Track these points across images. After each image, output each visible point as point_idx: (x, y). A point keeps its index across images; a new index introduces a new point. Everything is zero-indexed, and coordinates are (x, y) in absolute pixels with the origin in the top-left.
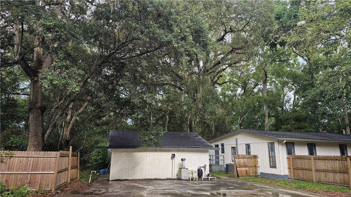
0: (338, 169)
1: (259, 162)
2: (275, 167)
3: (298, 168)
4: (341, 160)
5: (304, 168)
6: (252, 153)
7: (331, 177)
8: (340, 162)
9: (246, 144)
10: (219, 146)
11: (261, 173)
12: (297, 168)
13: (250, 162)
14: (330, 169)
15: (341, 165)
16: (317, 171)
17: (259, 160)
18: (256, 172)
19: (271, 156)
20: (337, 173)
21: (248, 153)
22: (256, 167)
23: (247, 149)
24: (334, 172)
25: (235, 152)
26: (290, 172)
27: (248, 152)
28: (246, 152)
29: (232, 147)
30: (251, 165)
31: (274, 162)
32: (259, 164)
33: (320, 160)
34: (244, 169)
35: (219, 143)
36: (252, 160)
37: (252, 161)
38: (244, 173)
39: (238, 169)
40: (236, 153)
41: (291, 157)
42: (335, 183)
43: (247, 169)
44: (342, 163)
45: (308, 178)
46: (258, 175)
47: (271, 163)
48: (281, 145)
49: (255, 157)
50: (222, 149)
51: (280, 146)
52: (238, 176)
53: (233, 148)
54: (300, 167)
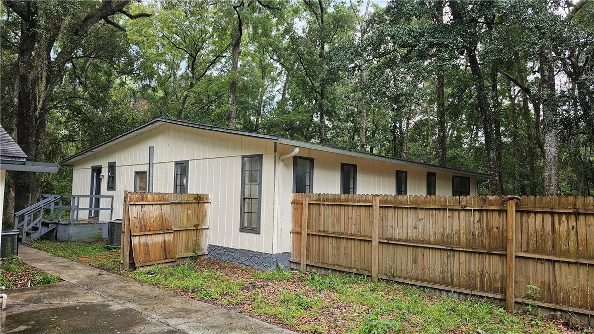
0: (463, 238)
1: (209, 214)
2: (256, 231)
3: (324, 232)
4: (481, 211)
5: (342, 234)
6: (192, 189)
7: (433, 263)
8: (474, 216)
9: (177, 163)
10: (103, 169)
11: (210, 246)
12: (319, 231)
13: (181, 217)
14: (432, 239)
15: (477, 225)
16: (387, 243)
17: (209, 208)
18: (197, 246)
19: (246, 196)
20: (457, 254)
21: (180, 187)
22: (197, 229)
23: (179, 176)
24: (448, 247)
25: (143, 186)
26: (297, 243)
27: (182, 185)
28: (176, 186)
29: (137, 173)
30: (184, 225)
31: (254, 216)
32: (209, 222)
33: (400, 211)
34: (159, 239)
35: (104, 164)
36: (188, 209)
37: (190, 211)
38: (157, 252)
39: (135, 241)
40: (145, 189)
41: (307, 199)
42: (447, 284)
43: (169, 237)
44: (480, 221)
45: (353, 262)
46: (200, 253)
47: (246, 217)
48: (281, 164)
49: (200, 200)
50: (109, 177)
51: (280, 167)
52: (133, 266)
53: (140, 175)
54: (330, 230)
